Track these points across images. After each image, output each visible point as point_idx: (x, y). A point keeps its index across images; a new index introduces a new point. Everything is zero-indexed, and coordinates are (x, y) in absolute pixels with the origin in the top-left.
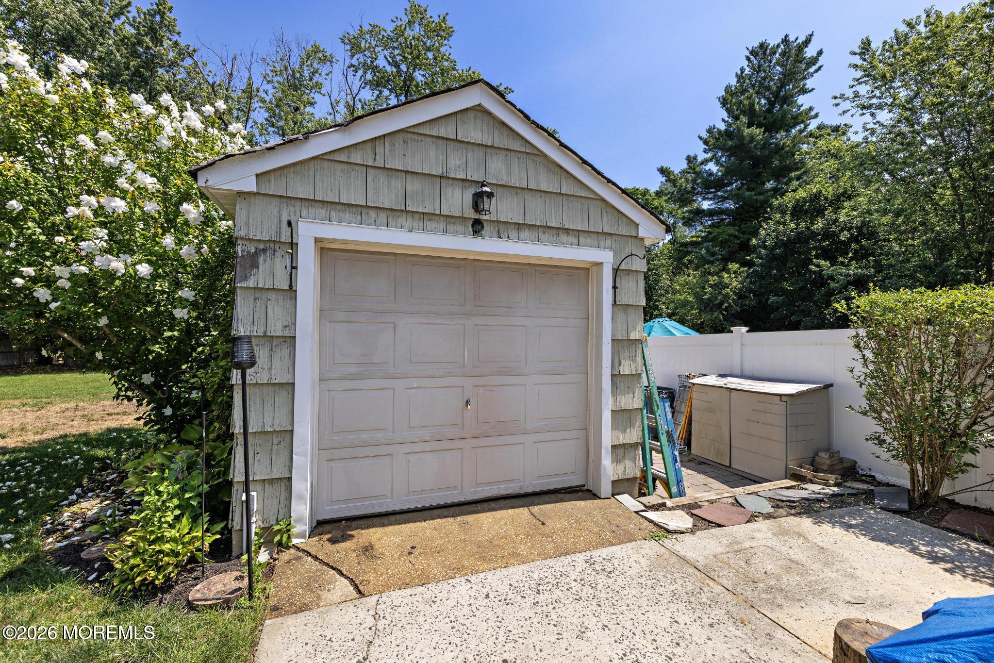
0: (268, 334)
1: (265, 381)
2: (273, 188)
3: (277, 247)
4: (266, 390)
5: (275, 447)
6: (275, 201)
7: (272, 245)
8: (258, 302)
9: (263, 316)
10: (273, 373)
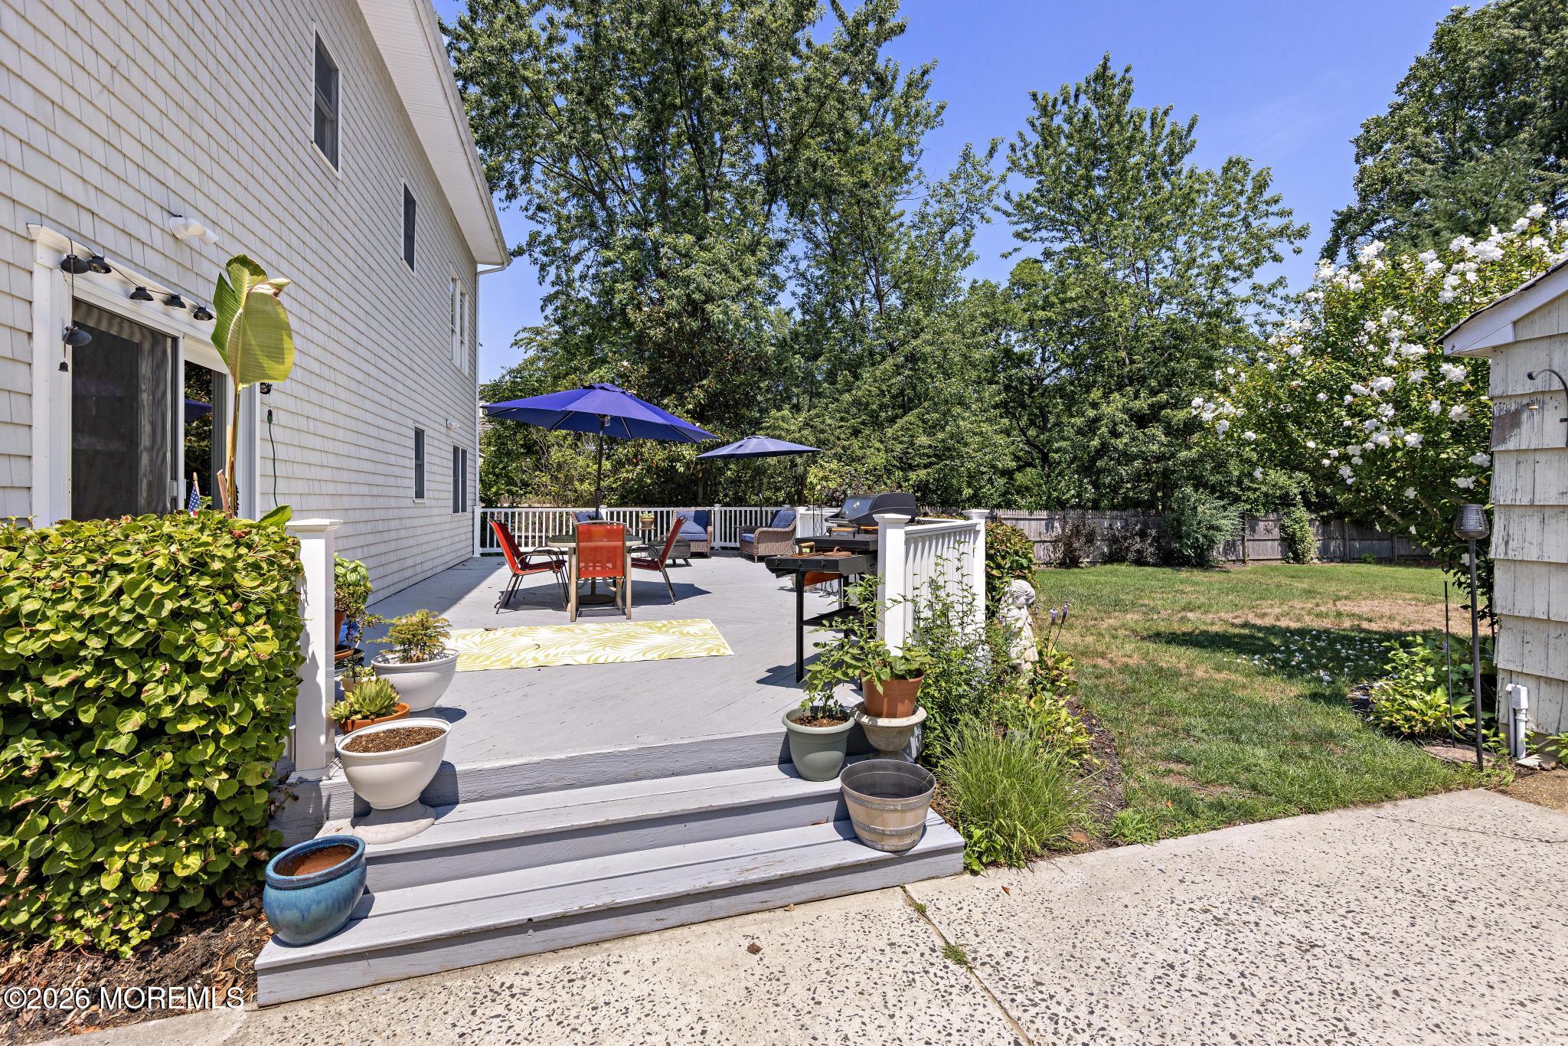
0: (1537, 503)
1: (1535, 559)
2: (1540, 329)
3: (1547, 398)
4: (1536, 569)
5: (1552, 641)
6: (1544, 344)
7: (1540, 397)
8: (1522, 467)
9: (1530, 481)
10: (1545, 549)
